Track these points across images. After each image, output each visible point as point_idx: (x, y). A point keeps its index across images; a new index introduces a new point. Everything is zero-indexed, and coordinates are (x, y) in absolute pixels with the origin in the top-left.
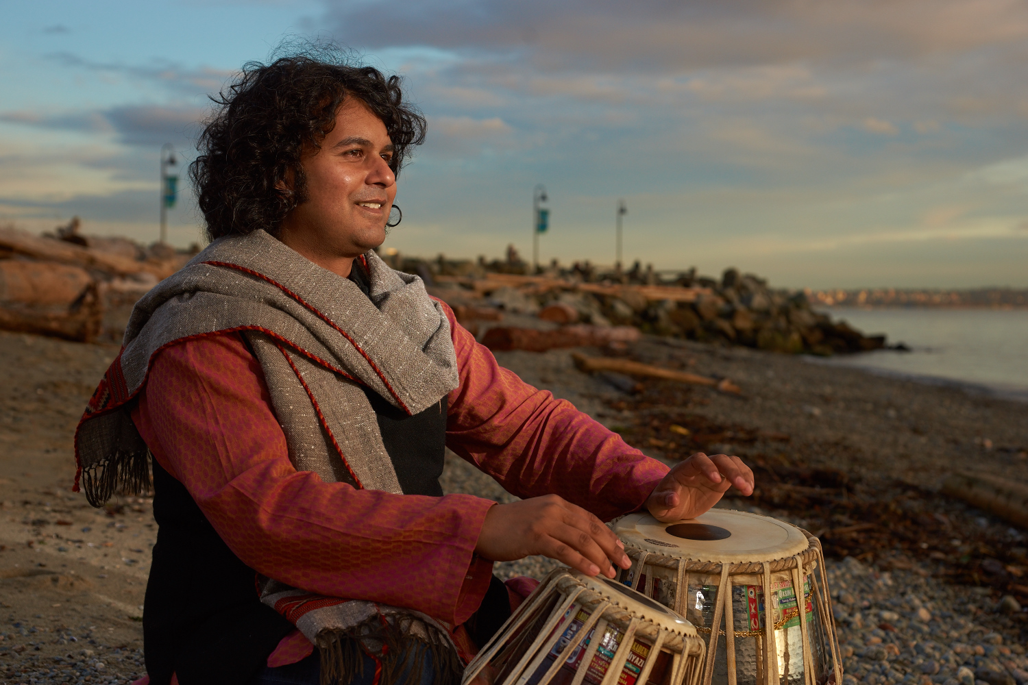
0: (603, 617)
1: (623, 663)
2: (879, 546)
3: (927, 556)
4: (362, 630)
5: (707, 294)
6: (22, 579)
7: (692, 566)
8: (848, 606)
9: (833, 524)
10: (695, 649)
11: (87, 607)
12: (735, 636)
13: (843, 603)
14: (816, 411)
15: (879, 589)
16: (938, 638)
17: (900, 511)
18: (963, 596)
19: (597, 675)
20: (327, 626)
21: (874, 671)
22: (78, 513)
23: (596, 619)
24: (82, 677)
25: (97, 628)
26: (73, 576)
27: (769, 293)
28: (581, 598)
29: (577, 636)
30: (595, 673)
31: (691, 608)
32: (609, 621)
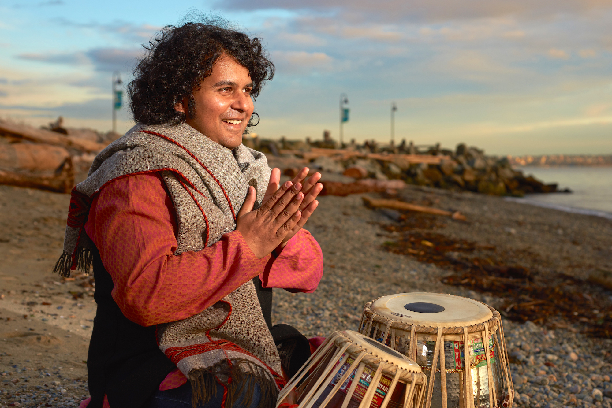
0: (362, 361)
1: (375, 389)
2: (547, 314)
3: (577, 320)
4: (216, 369)
5: (447, 159)
6: (19, 338)
7: (419, 329)
8: (526, 351)
9: (519, 301)
10: (419, 381)
11: (58, 355)
12: (446, 373)
13: (524, 350)
14: (513, 231)
15: (547, 341)
16: (582, 371)
17: (561, 292)
18: (599, 345)
19: (359, 397)
20: (195, 367)
21: (541, 392)
22: (55, 298)
23: (358, 363)
24: (52, 398)
25: (63, 368)
26: (50, 336)
27: (486, 159)
28: (349, 350)
29: (346, 373)
30: (357, 396)
31: (419, 355)
32: (366, 364)
